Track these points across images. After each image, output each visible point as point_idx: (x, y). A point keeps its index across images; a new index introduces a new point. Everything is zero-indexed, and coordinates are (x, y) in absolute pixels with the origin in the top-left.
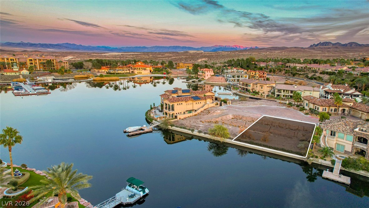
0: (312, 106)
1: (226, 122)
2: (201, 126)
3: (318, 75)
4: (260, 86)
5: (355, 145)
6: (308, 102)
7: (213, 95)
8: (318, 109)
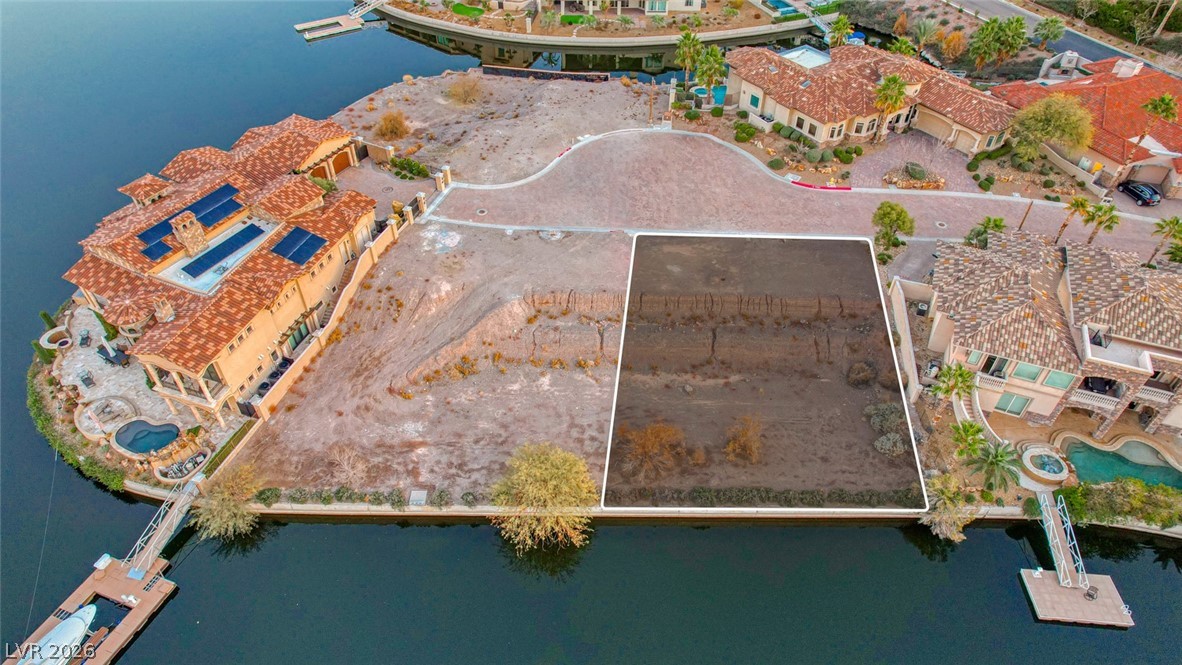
0: (783, 116)
5: (1073, 398)
6: (759, 94)
7: (345, 146)
8: (812, 131)
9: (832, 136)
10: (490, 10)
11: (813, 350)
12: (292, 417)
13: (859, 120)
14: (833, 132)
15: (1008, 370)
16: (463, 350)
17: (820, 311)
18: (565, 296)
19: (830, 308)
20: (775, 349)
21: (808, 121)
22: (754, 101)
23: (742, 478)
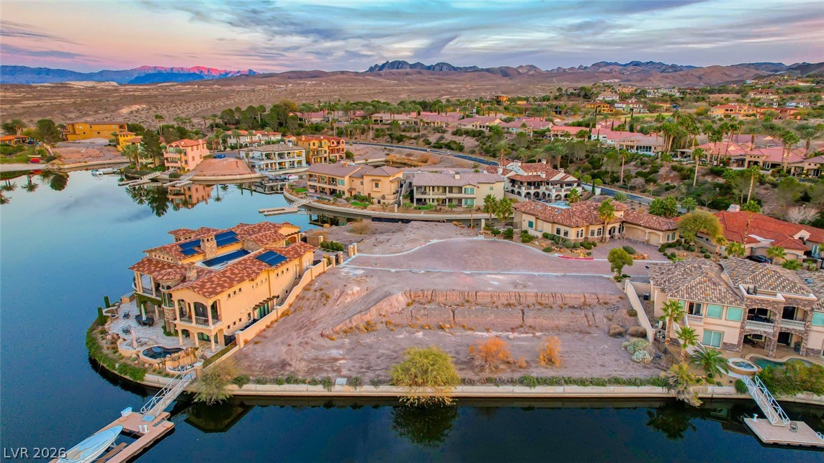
0: (548, 228)
1: (396, 319)
2: (335, 353)
3: (448, 137)
4: (373, 180)
5: (747, 327)
6: (533, 219)
7: (296, 233)
8: (566, 234)
9: (578, 236)
10: (372, 203)
11: (585, 319)
12: (258, 347)
13: (592, 228)
14: (578, 234)
15: (703, 311)
16: (367, 317)
17: (585, 301)
18: (430, 293)
19: (591, 300)
20: (563, 319)
21: (563, 229)
22: (531, 224)
23: (550, 373)
